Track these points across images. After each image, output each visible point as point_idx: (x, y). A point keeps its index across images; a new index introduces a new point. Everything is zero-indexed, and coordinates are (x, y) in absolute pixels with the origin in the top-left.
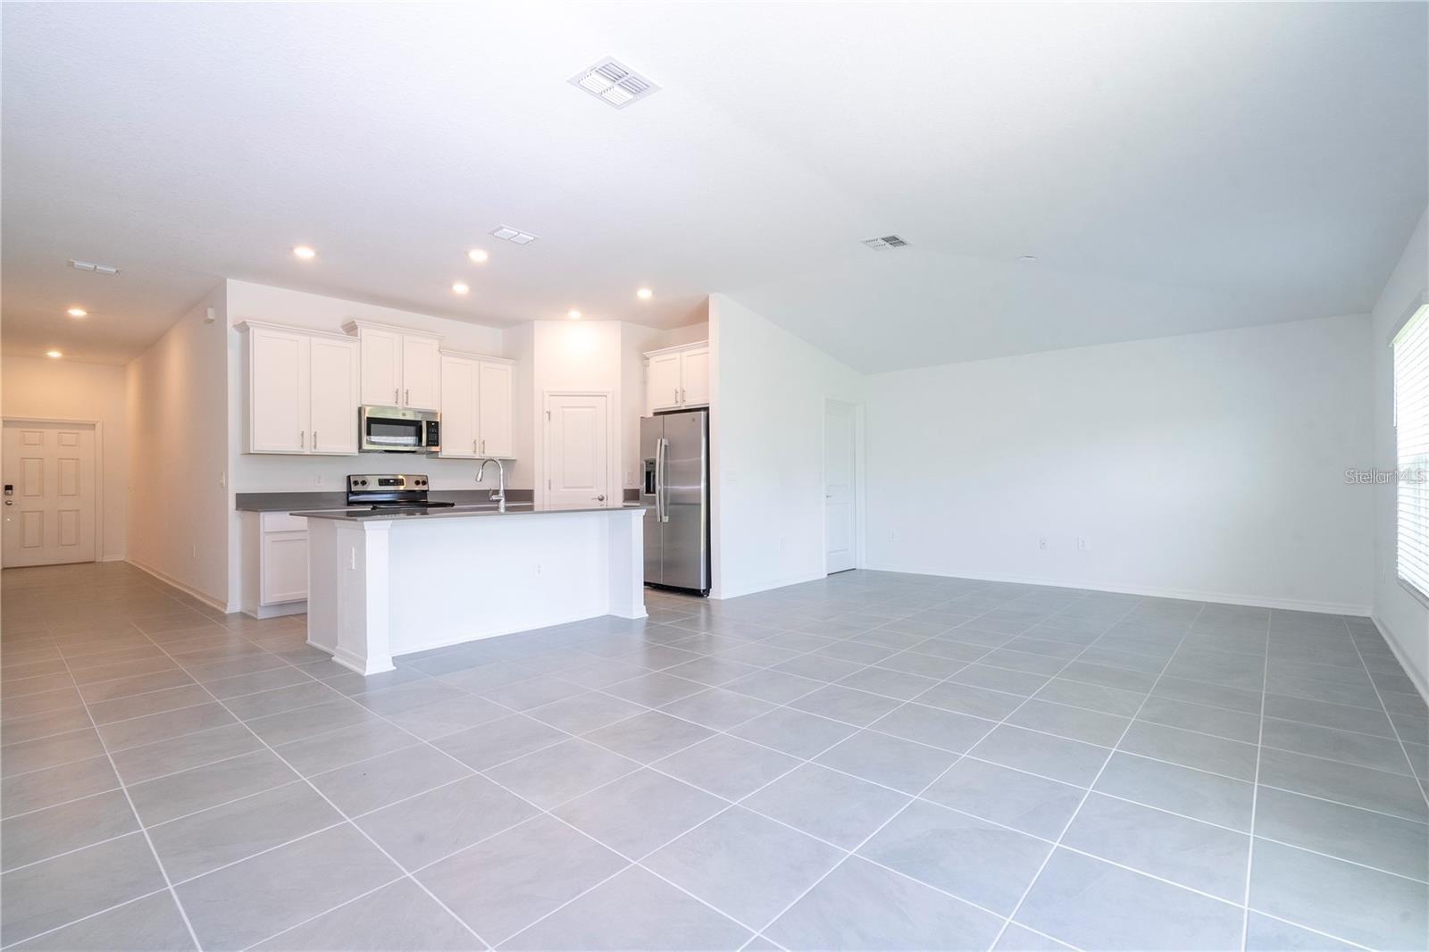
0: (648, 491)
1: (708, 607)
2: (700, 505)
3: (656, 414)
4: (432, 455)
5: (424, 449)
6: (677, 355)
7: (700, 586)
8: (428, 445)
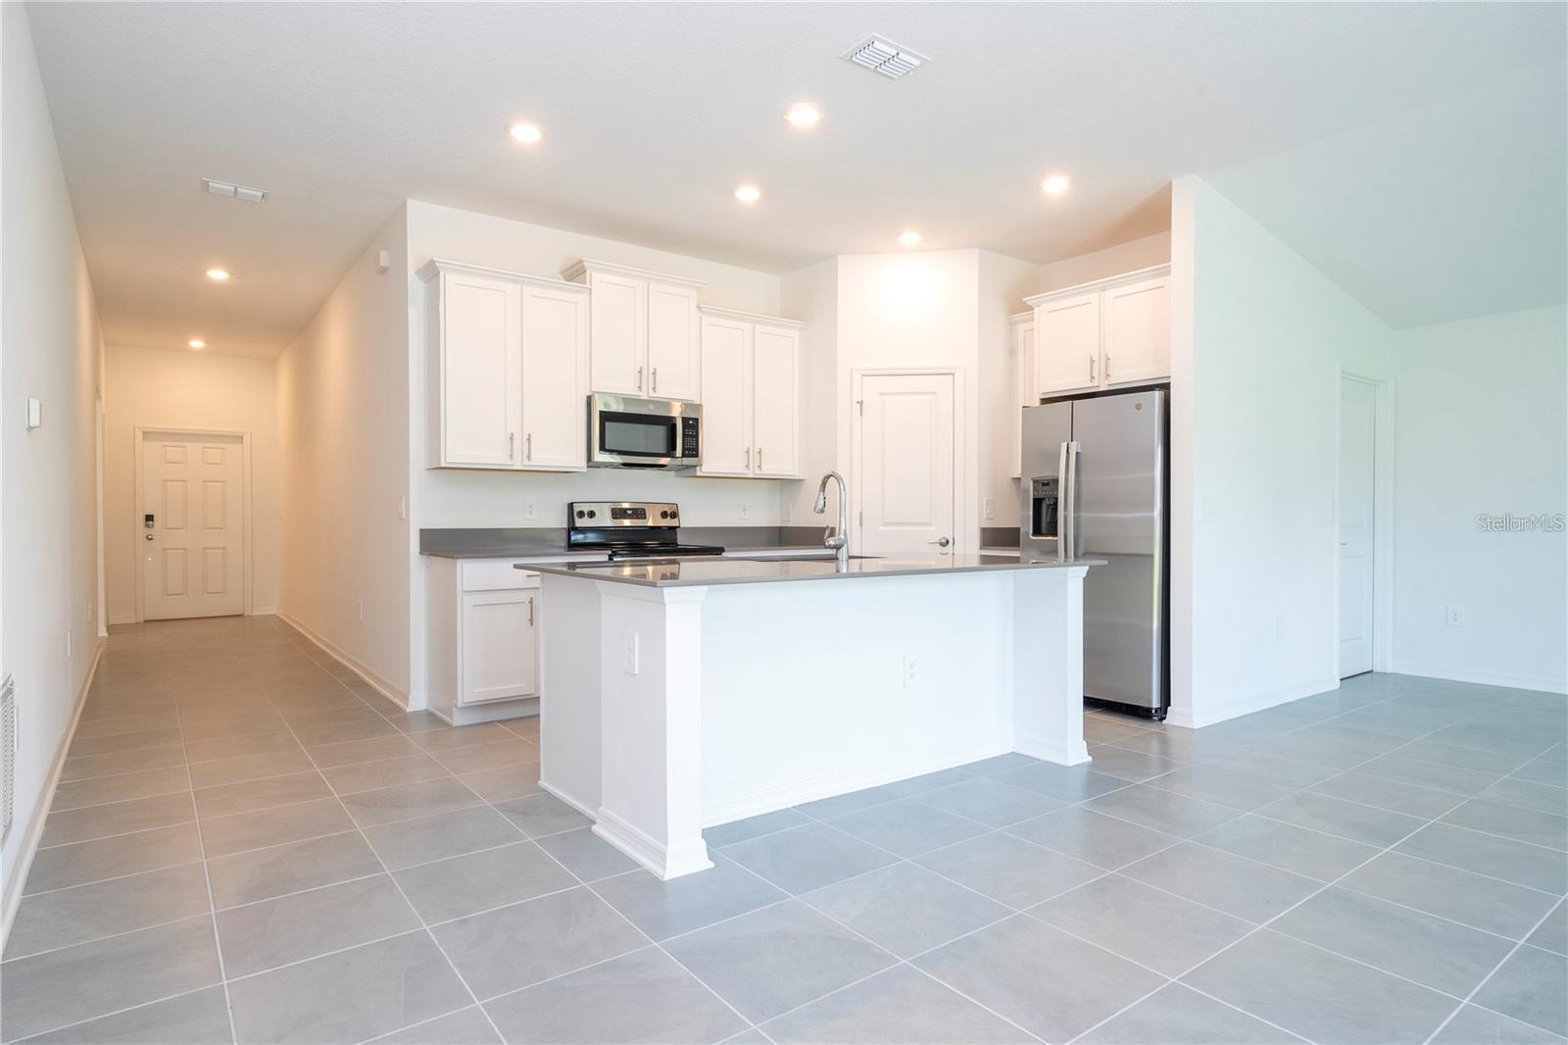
0: (1037, 531)
1: (1164, 741)
2: (1152, 556)
3: (1045, 401)
4: (690, 472)
5: (678, 462)
6: (1093, 297)
7: (1150, 700)
8: (684, 455)
